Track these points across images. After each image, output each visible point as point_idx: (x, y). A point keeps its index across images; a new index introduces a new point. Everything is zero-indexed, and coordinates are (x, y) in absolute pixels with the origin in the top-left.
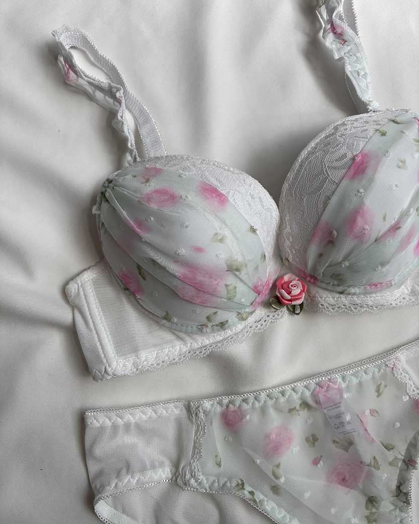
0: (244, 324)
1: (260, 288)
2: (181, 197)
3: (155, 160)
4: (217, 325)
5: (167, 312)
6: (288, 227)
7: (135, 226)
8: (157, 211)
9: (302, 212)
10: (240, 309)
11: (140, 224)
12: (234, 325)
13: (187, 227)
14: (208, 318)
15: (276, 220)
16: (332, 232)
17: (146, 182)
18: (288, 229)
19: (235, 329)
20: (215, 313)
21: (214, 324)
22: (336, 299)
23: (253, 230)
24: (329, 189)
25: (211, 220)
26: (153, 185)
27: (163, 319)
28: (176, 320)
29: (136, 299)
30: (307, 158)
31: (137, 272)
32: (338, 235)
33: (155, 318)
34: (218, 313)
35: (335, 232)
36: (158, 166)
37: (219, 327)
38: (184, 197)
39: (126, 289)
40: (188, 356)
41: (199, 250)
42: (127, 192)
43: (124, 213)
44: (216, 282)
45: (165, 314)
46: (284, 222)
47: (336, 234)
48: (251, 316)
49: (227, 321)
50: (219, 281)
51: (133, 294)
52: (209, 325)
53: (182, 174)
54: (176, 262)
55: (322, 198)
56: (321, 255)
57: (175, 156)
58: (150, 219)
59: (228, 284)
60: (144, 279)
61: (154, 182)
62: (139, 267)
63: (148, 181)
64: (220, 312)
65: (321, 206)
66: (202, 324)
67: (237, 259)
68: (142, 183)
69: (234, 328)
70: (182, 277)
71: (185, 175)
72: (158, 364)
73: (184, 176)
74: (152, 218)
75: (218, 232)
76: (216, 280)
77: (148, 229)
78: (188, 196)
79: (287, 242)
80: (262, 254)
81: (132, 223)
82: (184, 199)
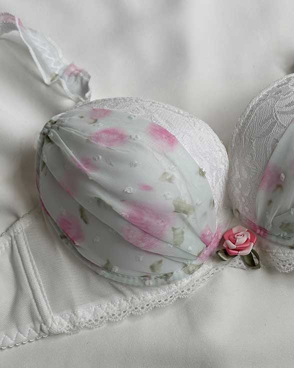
0: (190, 278)
1: (208, 239)
2: (131, 137)
3: (102, 102)
4: (161, 278)
5: (108, 260)
6: (237, 173)
7: (82, 165)
8: (106, 149)
9: (251, 156)
10: (187, 260)
11: (87, 163)
12: (180, 279)
13: (135, 165)
14: (152, 268)
15: (225, 166)
16: (280, 175)
17: (94, 123)
18: (237, 176)
19: (181, 283)
20: (160, 262)
21: (158, 276)
22: (286, 255)
23: (202, 173)
24: (278, 133)
25: (160, 160)
26: (102, 125)
27: (102, 269)
28: (117, 270)
29: (74, 248)
30: (257, 105)
31: (78, 215)
32: (285, 177)
33: (94, 268)
34: (163, 262)
35: (283, 175)
36: (106, 108)
37: (163, 280)
38: (134, 137)
39: (63, 237)
40: (128, 312)
41: (147, 188)
42: (74, 131)
43: (71, 152)
44: (163, 224)
45: (106, 262)
46: (233, 168)
47: (284, 177)
48: (198, 270)
49: (172, 273)
50: (166, 223)
51: (72, 242)
52: (153, 277)
53: (132, 115)
54: (123, 201)
55: (271, 142)
56: (270, 202)
57: (123, 98)
58: (99, 157)
59: (175, 227)
60: (86, 223)
61: (102, 123)
62: (82, 210)
63: (96, 121)
64: (165, 261)
65: (269, 149)
66: (145, 274)
67: (185, 201)
68: (90, 123)
69: (179, 282)
70: (128, 216)
71: (135, 116)
72: (96, 320)
73: (134, 118)
74: (100, 157)
75: (167, 171)
76: (163, 221)
77: (95, 168)
78: (138, 136)
79: (237, 189)
80: (211, 200)
81: (79, 162)
82: (134, 139)
